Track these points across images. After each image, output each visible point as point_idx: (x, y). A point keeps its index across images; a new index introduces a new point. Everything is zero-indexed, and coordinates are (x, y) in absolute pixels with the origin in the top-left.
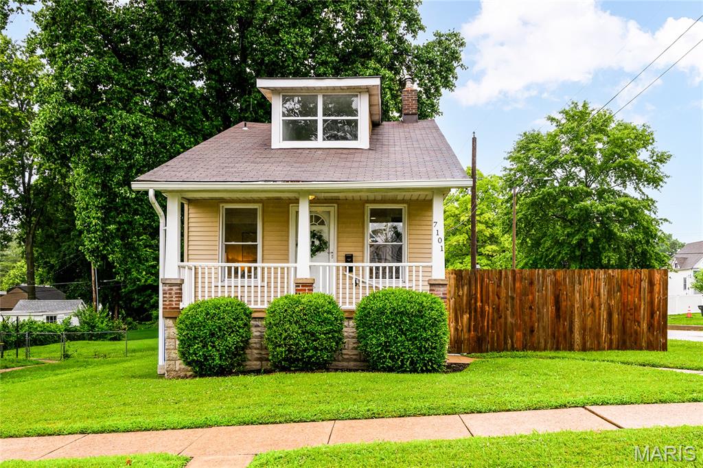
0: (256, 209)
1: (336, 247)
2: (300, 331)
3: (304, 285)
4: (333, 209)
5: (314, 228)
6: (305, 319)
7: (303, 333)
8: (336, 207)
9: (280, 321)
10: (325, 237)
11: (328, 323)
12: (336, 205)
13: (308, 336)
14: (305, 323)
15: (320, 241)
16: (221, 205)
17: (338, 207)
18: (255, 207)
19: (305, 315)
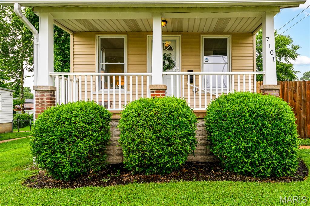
0: (123, 39)
1: (181, 66)
2: (154, 137)
3: (158, 90)
4: (178, 38)
5: (165, 52)
6: (159, 124)
7: (158, 138)
8: (180, 37)
9: (133, 125)
10: (173, 59)
11: (183, 127)
12: (180, 36)
13: (162, 141)
14: (160, 127)
15: (169, 61)
16: (97, 36)
17: (182, 37)
18: (122, 37)
19: (159, 119)
